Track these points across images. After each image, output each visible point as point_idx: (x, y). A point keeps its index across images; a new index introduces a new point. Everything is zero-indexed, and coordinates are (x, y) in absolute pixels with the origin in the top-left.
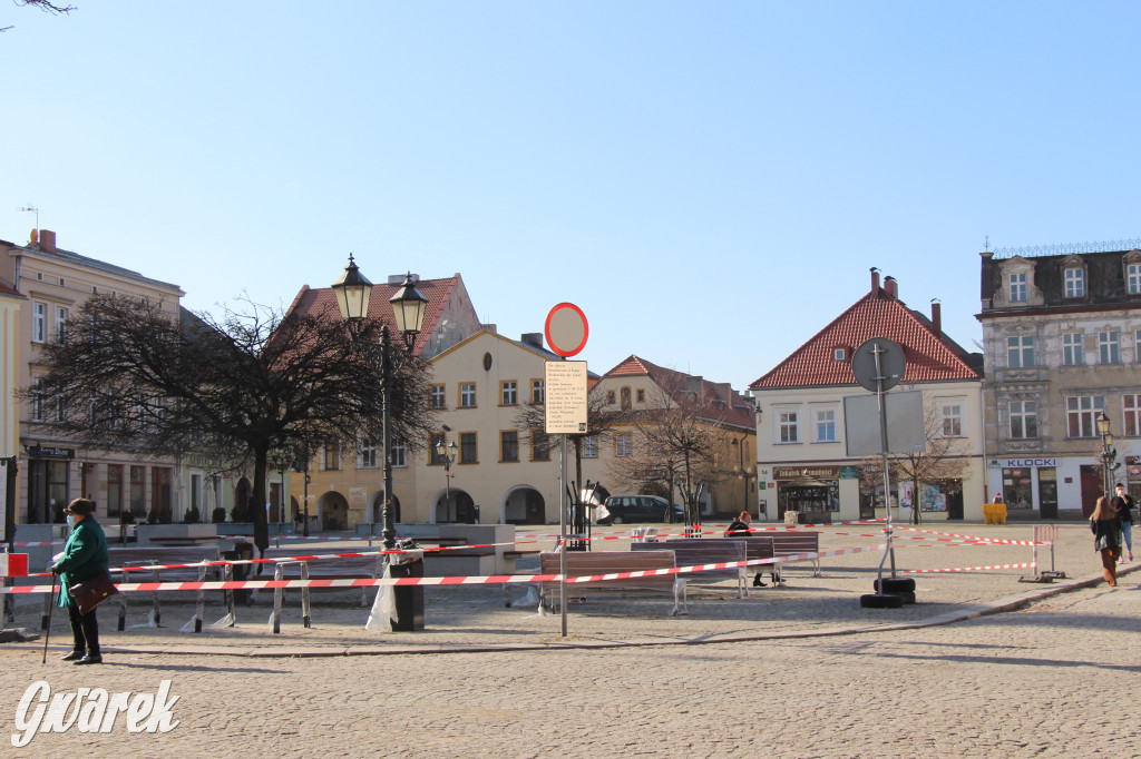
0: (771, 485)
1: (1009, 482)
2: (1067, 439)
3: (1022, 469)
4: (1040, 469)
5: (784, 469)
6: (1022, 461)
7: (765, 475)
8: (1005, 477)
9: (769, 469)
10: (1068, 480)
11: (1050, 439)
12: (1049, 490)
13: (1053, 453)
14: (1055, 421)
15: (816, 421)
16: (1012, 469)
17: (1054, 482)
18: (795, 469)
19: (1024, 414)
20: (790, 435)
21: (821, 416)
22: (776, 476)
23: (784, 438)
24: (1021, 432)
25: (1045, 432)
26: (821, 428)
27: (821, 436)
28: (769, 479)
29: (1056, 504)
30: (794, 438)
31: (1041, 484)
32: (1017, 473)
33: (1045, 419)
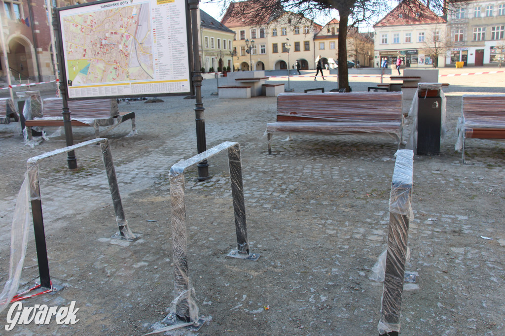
0: (378, 57)
1: (453, 55)
2: (472, 42)
3: (457, 51)
4: (463, 51)
5: (383, 52)
6: (457, 49)
7: (377, 54)
8: (451, 54)
9: (378, 52)
10: (472, 54)
11: (467, 42)
12: (465, 58)
13: (468, 46)
14: (468, 36)
15: (393, 37)
16: (454, 51)
17: (467, 55)
18: (386, 52)
19: (459, 34)
20: (385, 41)
21: (395, 35)
22: (380, 54)
23: (383, 42)
24: (457, 40)
25: (465, 39)
26: (395, 39)
27: (395, 42)
28: (378, 55)
29: (467, 62)
30: (386, 42)
31: (463, 56)
32: (456, 52)
33: (466, 35)
